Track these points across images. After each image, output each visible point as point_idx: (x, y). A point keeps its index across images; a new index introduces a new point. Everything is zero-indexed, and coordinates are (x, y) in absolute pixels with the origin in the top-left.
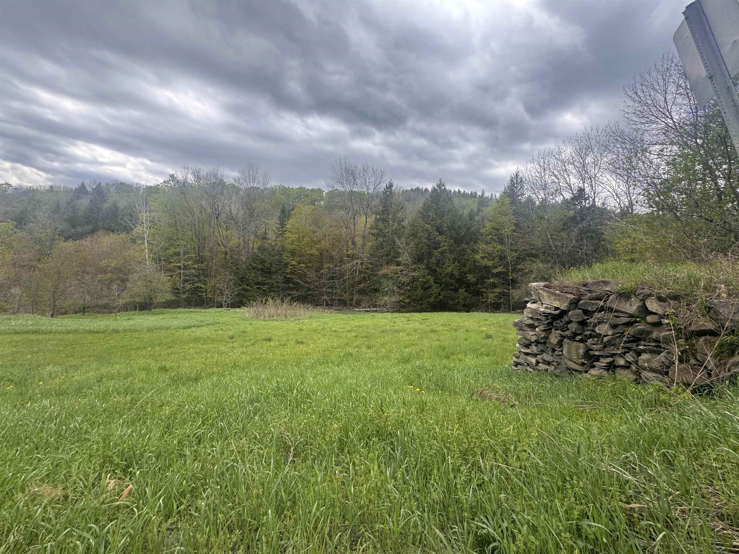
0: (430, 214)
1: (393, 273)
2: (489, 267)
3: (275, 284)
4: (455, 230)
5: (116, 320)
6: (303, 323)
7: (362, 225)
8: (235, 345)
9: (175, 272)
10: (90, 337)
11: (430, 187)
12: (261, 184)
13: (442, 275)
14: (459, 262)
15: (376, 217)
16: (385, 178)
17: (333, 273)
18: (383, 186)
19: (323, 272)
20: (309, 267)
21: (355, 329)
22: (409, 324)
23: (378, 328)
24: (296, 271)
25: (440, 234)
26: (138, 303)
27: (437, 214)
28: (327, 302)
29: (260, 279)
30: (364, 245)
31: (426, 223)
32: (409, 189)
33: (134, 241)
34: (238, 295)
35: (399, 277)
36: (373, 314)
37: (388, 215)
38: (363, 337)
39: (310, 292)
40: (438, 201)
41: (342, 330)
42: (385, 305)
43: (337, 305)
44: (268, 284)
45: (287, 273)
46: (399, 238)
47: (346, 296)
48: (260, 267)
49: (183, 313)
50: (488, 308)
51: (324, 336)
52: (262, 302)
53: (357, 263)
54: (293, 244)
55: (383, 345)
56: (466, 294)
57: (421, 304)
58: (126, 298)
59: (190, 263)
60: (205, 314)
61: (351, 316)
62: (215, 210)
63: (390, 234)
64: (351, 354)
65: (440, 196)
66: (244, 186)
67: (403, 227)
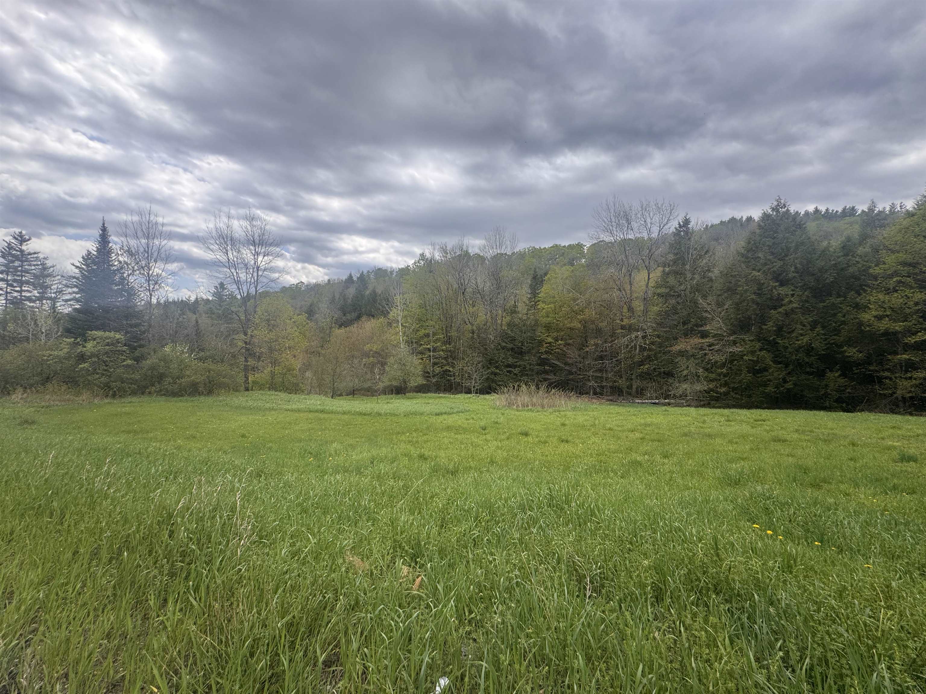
0: (760, 255)
1: (696, 349)
2: (895, 333)
3: (528, 367)
4: (813, 275)
5: (378, 403)
6: (565, 415)
7: (643, 283)
8: (488, 437)
9: (425, 354)
10: (360, 419)
11: (756, 214)
12: (509, 249)
13: (790, 350)
14: (824, 327)
15: (663, 271)
16: (676, 214)
17: (602, 351)
18: (673, 226)
19: (587, 349)
20: (569, 344)
21: (639, 427)
22: (730, 426)
23: (677, 428)
24: (552, 350)
25: (782, 285)
26: (395, 387)
27: (773, 253)
28: (595, 389)
29: (511, 360)
30: (646, 312)
31: (754, 269)
32: (717, 221)
33: (390, 324)
34: (487, 379)
35: (705, 354)
36: (664, 408)
37: (684, 264)
38: (653, 441)
39: (571, 377)
40: (776, 232)
41: (620, 429)
42: (683, 396)
43: (609, 394)
44: (519, 366)
45: (542, 353)
46: (705, 297)
47: (622, 383)
48: (510, 346)
49: (433, 398)
50: (898, 406)
51: (595, 434)
52: (514, 388)
53: (637, 337)
54: (548, 317)
55: (689, 455)
56: (842, 381)
57: (750, 396)
58: (385, 382)
59: (438, 344)
60: (454, 400)
61: (632, 410)
62: (462, 285)
63: (687, 292)
64: (640, 464)
65: (778, 224)
66: (490, 253)
67: (711, 280)
